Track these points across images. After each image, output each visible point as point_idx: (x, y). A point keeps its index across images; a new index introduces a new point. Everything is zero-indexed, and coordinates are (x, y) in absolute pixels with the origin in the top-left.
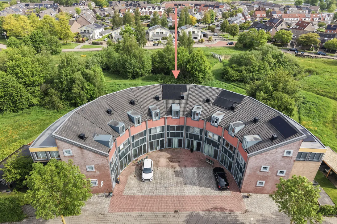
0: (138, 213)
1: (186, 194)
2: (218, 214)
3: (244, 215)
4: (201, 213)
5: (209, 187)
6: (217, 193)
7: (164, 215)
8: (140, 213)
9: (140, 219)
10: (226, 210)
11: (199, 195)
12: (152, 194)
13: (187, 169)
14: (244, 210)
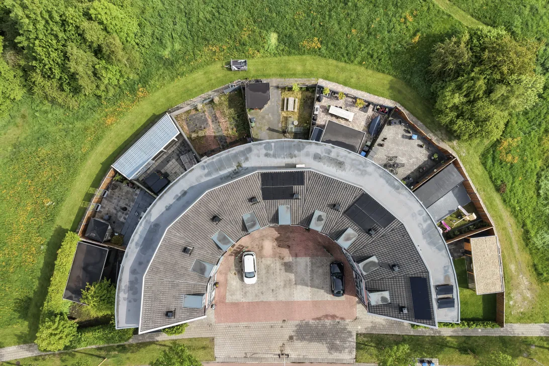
1: (295, 299)
3: (353, 323)
4: (311, 322)
7: (272, 325)
8: (247, 323)
9: (248, 330)
11: (310, 300)
12: (257, 300)
13: (299, 259)
14: (354, 318)
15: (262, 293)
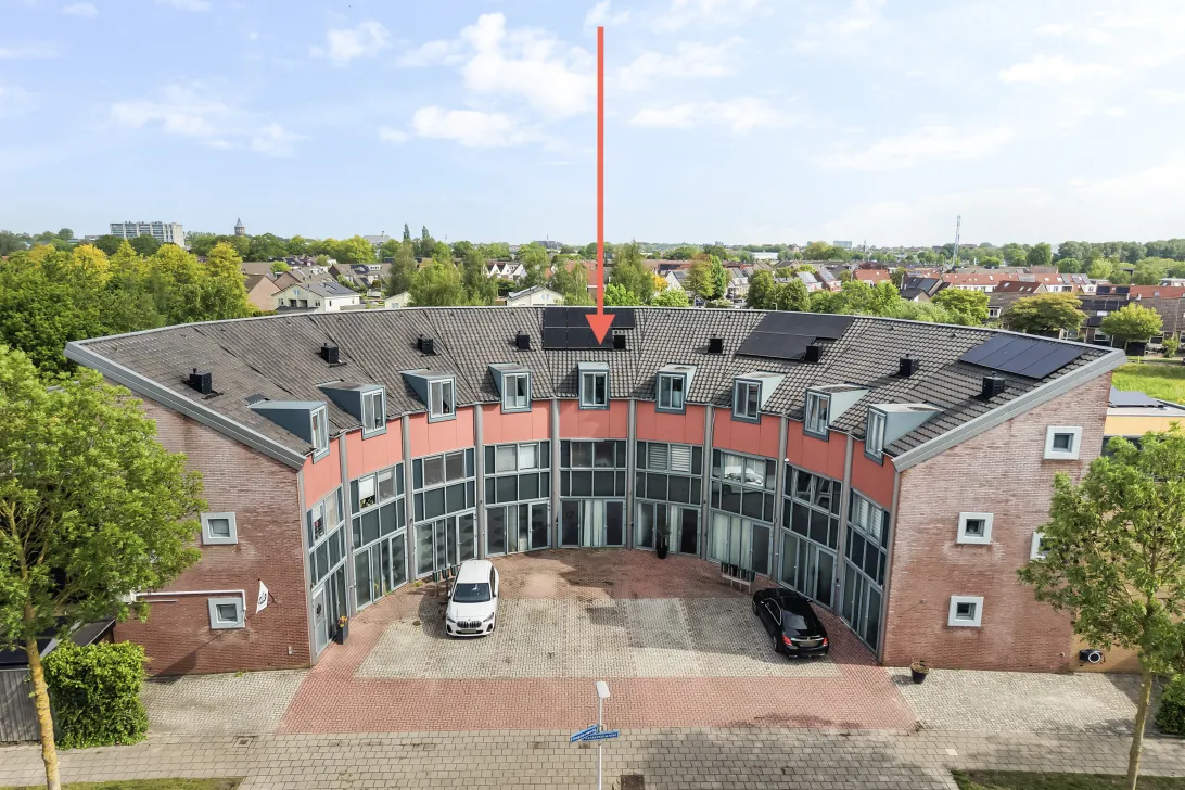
0: (414, 734)
1: (641, 673)
2: (788, 737)
3: (911, 739)
4: (712, 735)
5: (742, 651)
6: (781, 670)
7: (538, 739)
8: (424, 734)
9: (422, 754)
10: (828, 723)
11: (698, 675)
12: (486, 674)
13: (642, 602)
14: (911, 723)
15: (508, 661)
